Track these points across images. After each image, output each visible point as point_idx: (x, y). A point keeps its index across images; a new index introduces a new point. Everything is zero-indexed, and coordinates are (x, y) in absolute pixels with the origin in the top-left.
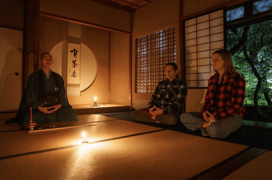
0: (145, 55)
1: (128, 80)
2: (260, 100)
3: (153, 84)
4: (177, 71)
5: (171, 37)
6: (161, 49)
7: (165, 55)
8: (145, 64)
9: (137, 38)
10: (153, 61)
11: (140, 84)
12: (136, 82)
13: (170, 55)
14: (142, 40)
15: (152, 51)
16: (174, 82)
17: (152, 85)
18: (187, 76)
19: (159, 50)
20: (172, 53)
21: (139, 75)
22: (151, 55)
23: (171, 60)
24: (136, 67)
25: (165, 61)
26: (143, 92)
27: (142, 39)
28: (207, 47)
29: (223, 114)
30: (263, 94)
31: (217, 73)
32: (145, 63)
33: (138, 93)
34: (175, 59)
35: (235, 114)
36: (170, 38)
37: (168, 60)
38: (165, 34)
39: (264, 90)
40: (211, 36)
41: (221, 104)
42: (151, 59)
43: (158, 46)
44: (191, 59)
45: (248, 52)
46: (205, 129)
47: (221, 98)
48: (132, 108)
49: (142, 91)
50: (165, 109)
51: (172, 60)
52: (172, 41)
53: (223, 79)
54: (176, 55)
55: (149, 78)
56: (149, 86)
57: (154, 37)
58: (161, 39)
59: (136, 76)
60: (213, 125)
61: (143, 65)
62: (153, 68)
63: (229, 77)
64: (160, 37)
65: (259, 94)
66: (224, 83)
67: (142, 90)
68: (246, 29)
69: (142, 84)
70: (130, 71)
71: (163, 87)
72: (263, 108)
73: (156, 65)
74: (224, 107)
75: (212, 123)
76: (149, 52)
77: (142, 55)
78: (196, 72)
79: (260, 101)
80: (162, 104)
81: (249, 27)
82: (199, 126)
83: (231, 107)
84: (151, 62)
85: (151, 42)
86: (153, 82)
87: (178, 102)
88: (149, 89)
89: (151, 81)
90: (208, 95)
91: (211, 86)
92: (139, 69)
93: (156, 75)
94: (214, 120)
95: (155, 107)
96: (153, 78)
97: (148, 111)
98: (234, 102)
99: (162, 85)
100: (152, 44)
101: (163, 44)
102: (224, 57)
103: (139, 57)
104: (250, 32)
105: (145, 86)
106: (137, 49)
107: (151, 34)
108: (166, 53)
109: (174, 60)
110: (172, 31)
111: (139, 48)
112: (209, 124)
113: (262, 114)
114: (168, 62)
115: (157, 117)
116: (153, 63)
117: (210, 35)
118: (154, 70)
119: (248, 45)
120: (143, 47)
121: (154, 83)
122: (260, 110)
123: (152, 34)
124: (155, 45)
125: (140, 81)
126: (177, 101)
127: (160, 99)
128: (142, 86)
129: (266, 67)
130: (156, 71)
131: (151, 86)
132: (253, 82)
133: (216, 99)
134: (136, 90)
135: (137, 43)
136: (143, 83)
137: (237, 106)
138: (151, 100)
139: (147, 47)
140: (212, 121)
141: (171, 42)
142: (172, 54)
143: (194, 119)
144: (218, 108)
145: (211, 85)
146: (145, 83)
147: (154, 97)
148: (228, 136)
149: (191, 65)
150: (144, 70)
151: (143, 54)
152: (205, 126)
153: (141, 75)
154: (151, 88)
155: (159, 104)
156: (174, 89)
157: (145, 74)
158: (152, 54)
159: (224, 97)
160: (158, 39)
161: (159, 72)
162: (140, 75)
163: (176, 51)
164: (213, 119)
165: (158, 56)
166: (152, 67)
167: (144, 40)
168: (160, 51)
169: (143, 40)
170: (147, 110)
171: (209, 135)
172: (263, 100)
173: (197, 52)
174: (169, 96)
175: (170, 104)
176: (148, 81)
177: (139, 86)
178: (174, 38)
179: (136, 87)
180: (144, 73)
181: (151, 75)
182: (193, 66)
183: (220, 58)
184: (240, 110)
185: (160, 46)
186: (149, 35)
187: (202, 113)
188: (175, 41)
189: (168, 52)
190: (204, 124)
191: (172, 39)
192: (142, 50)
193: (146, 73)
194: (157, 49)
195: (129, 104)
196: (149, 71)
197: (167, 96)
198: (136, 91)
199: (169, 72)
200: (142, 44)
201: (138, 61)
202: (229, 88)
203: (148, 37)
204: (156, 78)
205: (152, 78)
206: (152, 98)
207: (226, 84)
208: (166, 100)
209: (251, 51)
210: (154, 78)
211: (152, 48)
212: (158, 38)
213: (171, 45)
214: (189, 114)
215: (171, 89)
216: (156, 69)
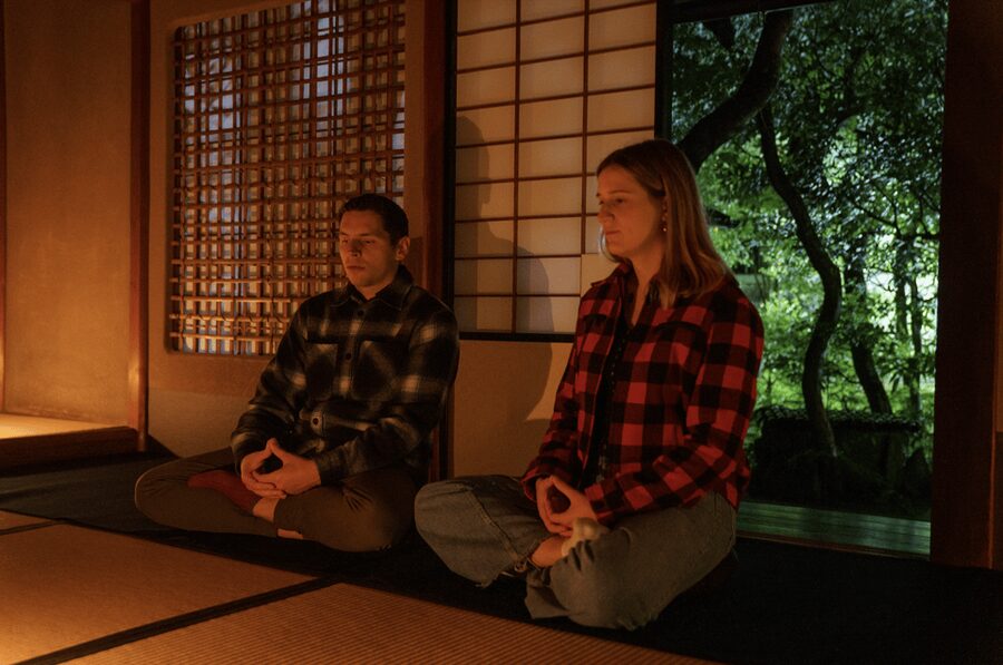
0: (229, 136)
1: (122, 274)
2: (833, 379)
3: (274, 306)
4: (405, 243)
5: (380, 45)
6: (323, 109)
7: (345, 145)
8: (227, 187)
9: (180, 30)
10: (275, 176)
11: (197, 305)
12: (174, 290)
13: (369, 143)
14: (209, 44)
15: (269, 117)
16: (386, 306)
17: (268, 309)
18: (460, 268)
19: (313, 110)
20: (384, 137)
21: (191, 248)
22: (263, 138)
23: (373, 173)
24: (175, 201)
25: (344, 176)
26: (213, 348)
27: (210, 36)
28: (567, 116)
29: (639, 496)
30: (850, 353)
31: (625, 271)
32: (227, 180)
33: (186, 352)
34: (399, 173)
35: (699, 492)
36: (376, 51)
37: (361, 174)
38: (347, 24)
39: (853, 333)
40: (590, 57)
41: (630, 435)
42: (263, 159)
43: (302, 89)
44: (481, 175)
45: (782, 139)
46: (542, 578)
47: (633, 405)
48: (149, 439)
49: (209, 343)
50: (334, 458)
51: (380, 174)
52: (383, 70)
53: (652, 303)
54: (401, 151)
55: (253, 269)
56: (249, 315)
57: (283, 31)
58: (323, 48)
59: (174, 252)
60: (584, 557)
61: (215, 193)
62: (274, 214)
63: (686, 294)
64: (314, 39)
65: (829, 355)
66: (656, 323)
67: (209, 338)
68: (775, 27)
69: (209, 304)
70: (138, 225)
71: (324, 328)
72: (848, 424)
73: (289, 199)
74: (649, 451)
75: (580, 544)
76: (254, 119)
77: (208, 132)
78: (511, 252)
79: (836, 385)
80: (317, 427)
81: (789, 16)
82: (515, 557)
83: (680, 456)
84: (263, 179)
85: (264, 61)
86: (275, 295)
87: (401, 419)
88: (249, 335)
89: (262, 287)
90: (572, 382)
91: (590, 335)
92: (192, 212)
93: (289, 256)
94: (588, 532)
95: (271, 447)
96: (274, 269)
97: (233, 470)
98: (697, 427)
99: (319, 316)
100: (270, 76)
101: (330, 78)
102: (659, 188)
103: (191, 140)
104: (794, 40)
105: (223, 315)
106: (179, 95)
107: (263, 15)
108: (349, 131)
109: (392, 173)
110: (386, 12)
111: (190, 91)
112: (565, 551)
113: (839, 457)
114: (361, 184)
115: (288, 503)
116: (276, 182)
117: (585, 53)
118: (281, 227)
119: (783, 103)
120: (215, 85)
121: (281, 297)
122: (832, 439)
123: (271, 16)
124: (289, 82)
125: (198, 286)
126: (398, 410)
127: (304, 401)
128: (209, 313)
129: (863, 221)
130: (289, 232)
131: (262, 313)
132: (803, 287)
133: (607, 407)
134: (173, 335)
135: (178, 57)
136: (215, 296)
137: (710, 453)
138: (251, 402)
139: (241, 89)
140: (583, 534)
141: (376, 71)
142: (384, 144)
143: (487, 520)
144: (615, 455)
145: (587, 332)
146: (227, 296)
147: (272, 386)
148: (664, 613)
149: (485, 212)
150: (220, 223)
151: (214, 127)
152: (543, 555)
153: (204, 248)
154: (262, 324)
155: (299, 429)
156: (382, 341)
157: (228, 247)
158: (269, 131)
159: (646, 400)
160: (307, 46)
161: (309, 236)
162: (198, 248)
163: (402, 126)
164: (584, 521)
165: (306, 146)
166: (268, 209)
167: (223, 46)
168: (313, 118)
169: (215, 44)
170: (227, 463)
171: (566, 614)
172: (849, 380)
173: (517, 141)
174: (358, 384)
175: (363, 427)
176: (247, 287)
177: (190, 315)
178: (396, 52)
179: (173, 317)
180: (221, 240)
181: (262, 255)
182: (496, 215)
183: (638, 194)
184: (724, 475)
185: (313, 89)
186: (254, 19)
187: (532, 484)
188: (402, 67)
189: (362, 131)
190: (538, 545)
191: (385, 58)
192: (208, 104)
193: (233, 241)
194: (296, 108)
195: (127, 417)
196: (253, 228)
197: (345, 384)
198: (175, 341)
199: (357, 247)
200: (208, 70)
201: (186, 168)
202: (681, 352)
203: (244, 27)
204: (289, 269)
205: (268, 269)
206: (258, 393)
207: (668, 333)
208: (340, 406)
209: (797, 135)
210: (281, 269)
211: (270, 96)
212: (303, 40)
213: (376, 91)
214: (463, 491)
215: (367, 344)
216: (294, 221)
